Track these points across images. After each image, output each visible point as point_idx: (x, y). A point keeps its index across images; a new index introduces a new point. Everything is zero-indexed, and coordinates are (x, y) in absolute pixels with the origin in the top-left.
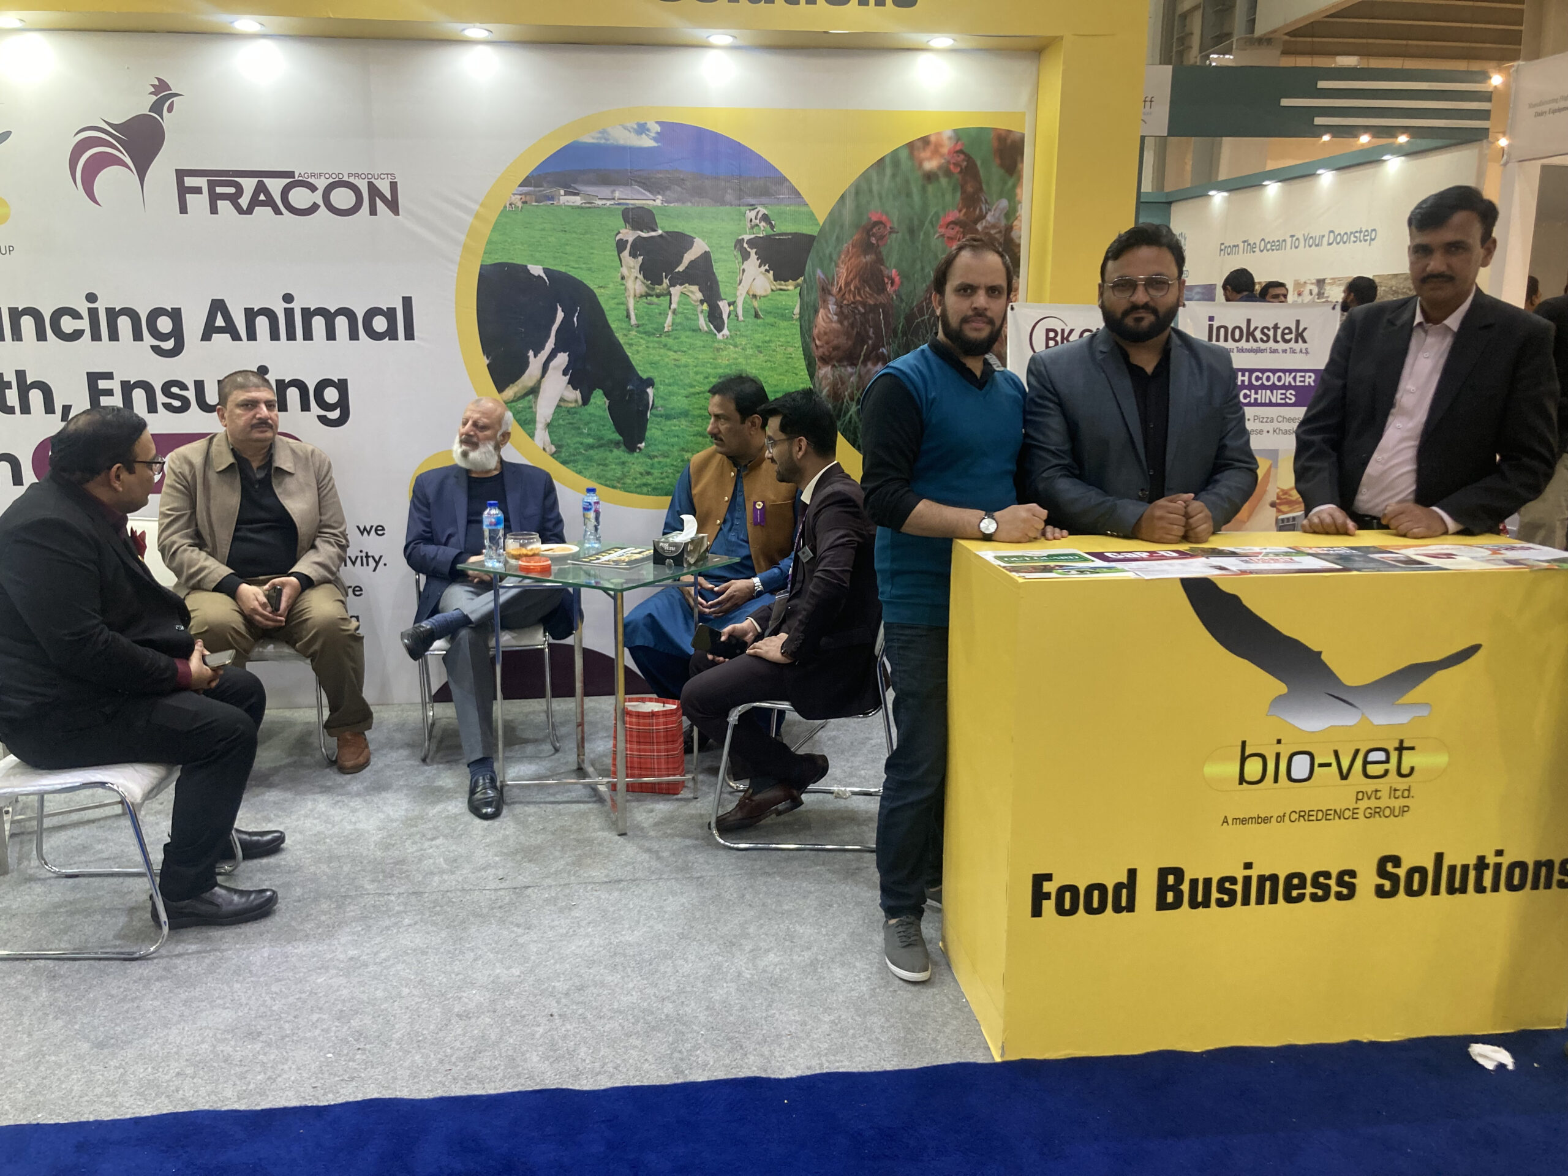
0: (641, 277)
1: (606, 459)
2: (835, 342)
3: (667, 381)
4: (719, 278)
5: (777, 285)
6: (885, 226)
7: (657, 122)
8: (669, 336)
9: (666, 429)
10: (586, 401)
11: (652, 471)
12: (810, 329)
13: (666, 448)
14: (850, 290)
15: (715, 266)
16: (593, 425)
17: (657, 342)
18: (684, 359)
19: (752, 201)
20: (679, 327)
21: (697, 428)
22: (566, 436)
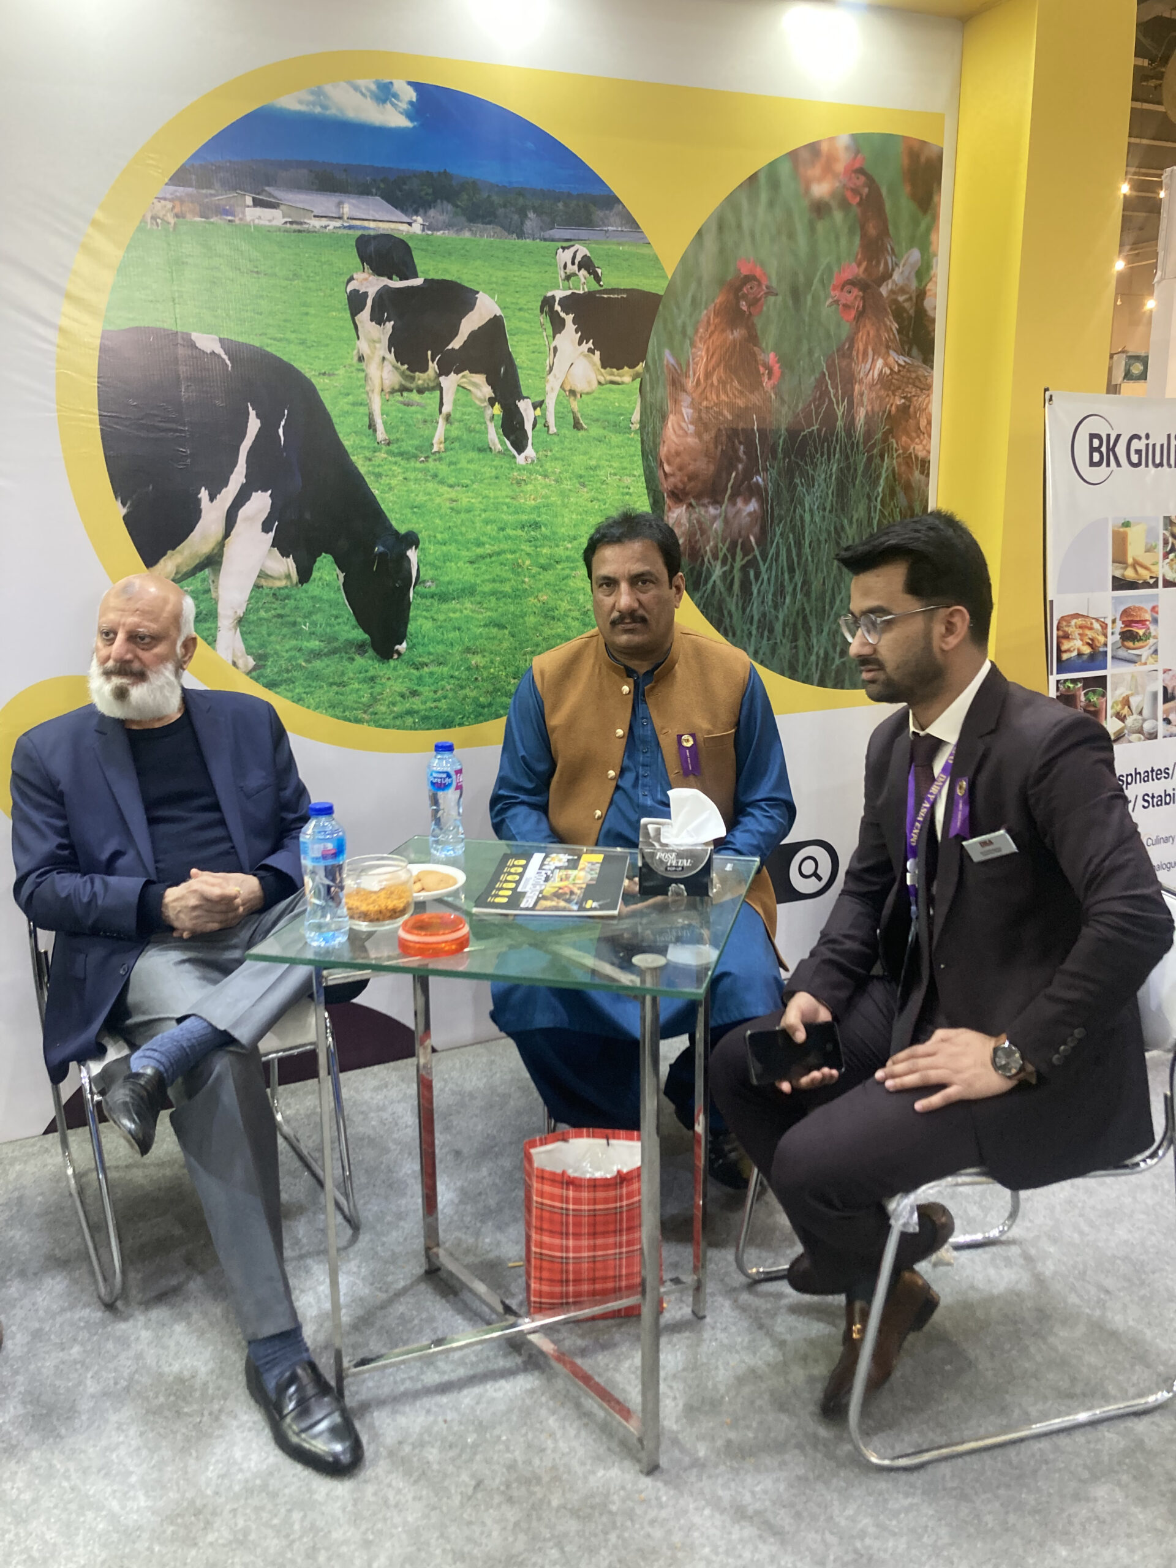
0: (391, 357)
1: (343, 674)
2: (691, 468)
3: (439, 536)
4: (518, 362)
5: (608, 374)
6: (760, 284)
8: (440, 459)
9: (441, 617)
10: (305, 575)
11: (420, 689)
12: (656, 446)
13: (440, 649)
14: (712, 384)
15: (512, 341)
16: (318, 617)
17: (421, 470)
18: (465, 500)
19: (567, 233)
20: (457, 445)
21: (489, 614)
22: (273, 638)
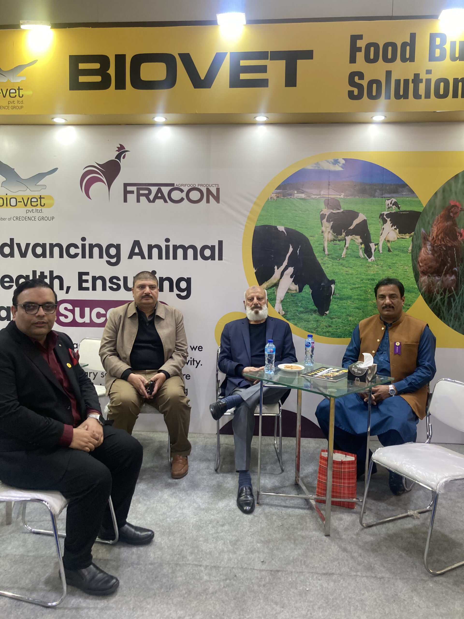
0: (331, 232)
1: (309, 319)
2: (430, 264)
3: (341, 281)
4: (371, 232)
5: (401, 236)
6: (458, 207)
7: (343, 159)
8: (344, 260)
9: (340, 305)
10: (301, 290)
11: (332, 325)
12: (417, 258)
13: (339, 314)
14: (439, 238)
15: (369, 227)
16: (303, 302)
17: (338, 263)
18: (351, 271)
19: (389, 196)
20: (349, 256)
21: (356, 305)
22: (290, 307)
